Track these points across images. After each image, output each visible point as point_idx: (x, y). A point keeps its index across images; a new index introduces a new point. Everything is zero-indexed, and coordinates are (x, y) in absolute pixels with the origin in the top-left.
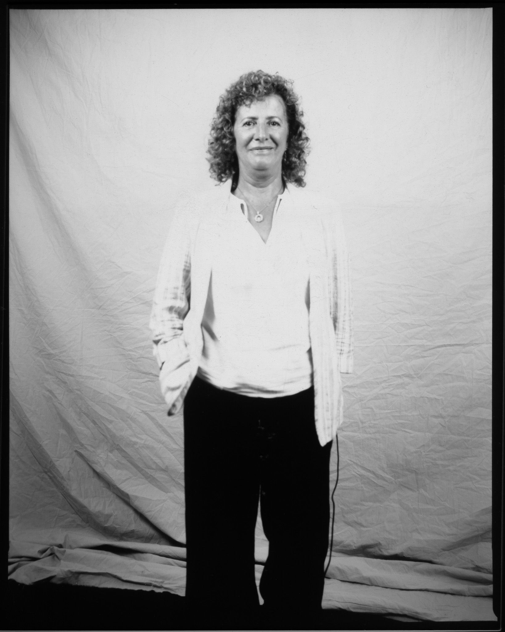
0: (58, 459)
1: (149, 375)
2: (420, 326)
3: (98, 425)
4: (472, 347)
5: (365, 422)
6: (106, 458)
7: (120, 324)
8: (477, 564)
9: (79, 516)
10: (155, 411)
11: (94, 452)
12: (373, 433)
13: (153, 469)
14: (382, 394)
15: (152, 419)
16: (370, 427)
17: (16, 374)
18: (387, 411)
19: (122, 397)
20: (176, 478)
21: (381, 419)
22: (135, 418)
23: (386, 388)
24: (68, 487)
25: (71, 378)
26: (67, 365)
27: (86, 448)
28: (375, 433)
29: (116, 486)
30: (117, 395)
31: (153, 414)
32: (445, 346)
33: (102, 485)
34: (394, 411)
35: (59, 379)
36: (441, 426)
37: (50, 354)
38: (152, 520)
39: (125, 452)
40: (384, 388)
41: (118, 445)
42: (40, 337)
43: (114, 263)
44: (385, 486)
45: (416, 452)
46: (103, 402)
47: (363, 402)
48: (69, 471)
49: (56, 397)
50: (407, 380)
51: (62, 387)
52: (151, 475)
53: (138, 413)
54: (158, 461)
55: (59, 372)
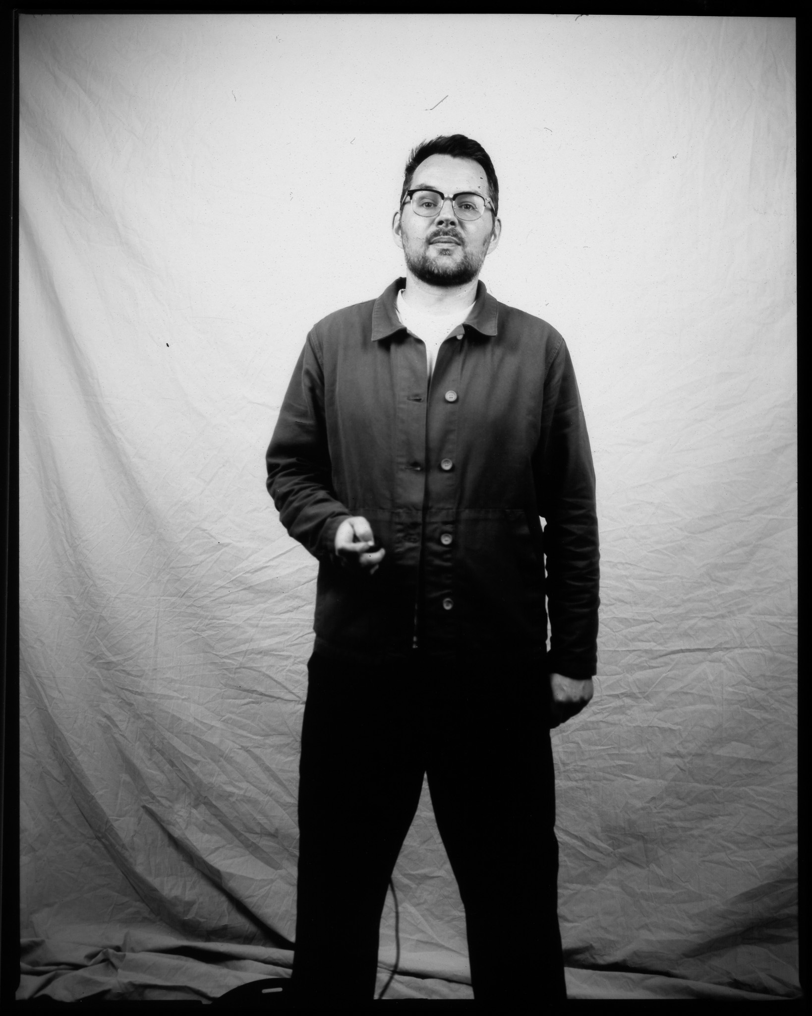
0: (118, 818)
1: (252, 693)
2: (645, 622)
3: (177, 767)
4: (721, 653)
5: (568, 764)
6: (187, 817)
7: (210, 619)
8: (735, 978)
9: (147, 905)
10: (259, 748)
11: (170, 807)
12: (580, 780)
13: (257, 833)
14: (592, 723)
15: (257, 758)
16: (576, 771)
17: (60, 692)
18: (600, 748)
19: (212, 727)
20: (289, 847)
21: (591, 758)
22: (232, 757)
23: (598, 713)
24: (131, 860)
25: (139, 697)
26: (133, 678)
27: (158, 802)
28: (583, 780)
29: (201, 858)
30: (206, 723)
31: (257, 752)
32: (682, 651)
33: (181, 857)
34: (609, 747)
35: (122, 699)
36: (679, 770)
37: (109, 663)
38: (254, 910)
39: (215, 807)
40: (595, 714)
41: (206, 797)
42: (97, 638)
43: (204, 530)
44: (598, 860)
45: (643, 809)
46: (186, 733)
47: (564, 734)
48: (133, 836)
49: (117, 726)
50: (628, 701)
51: (125, 712)
52: (253, 843)
53: (235, 750)
54: (263, 821)
55: (123, 689)
